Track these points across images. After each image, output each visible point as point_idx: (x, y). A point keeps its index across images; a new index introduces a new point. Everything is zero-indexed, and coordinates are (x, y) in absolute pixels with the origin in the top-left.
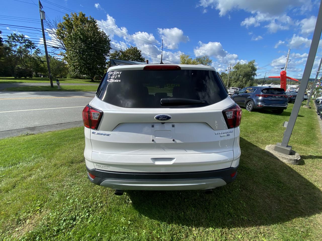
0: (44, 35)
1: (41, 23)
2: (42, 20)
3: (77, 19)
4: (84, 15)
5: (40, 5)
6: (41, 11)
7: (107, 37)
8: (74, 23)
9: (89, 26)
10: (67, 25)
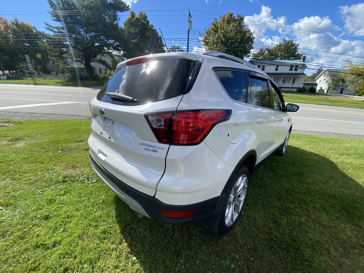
0: (188, 44)
1: (187, 32)
2: (189, 30)
3: (224, 21)
4: (231, 15)
5: (190, 15)
6: (189, 21)
7: (251, 34)
8: (220, 26)
9: (233, 26)
10: (214, 29)
